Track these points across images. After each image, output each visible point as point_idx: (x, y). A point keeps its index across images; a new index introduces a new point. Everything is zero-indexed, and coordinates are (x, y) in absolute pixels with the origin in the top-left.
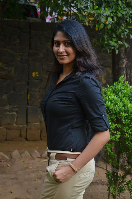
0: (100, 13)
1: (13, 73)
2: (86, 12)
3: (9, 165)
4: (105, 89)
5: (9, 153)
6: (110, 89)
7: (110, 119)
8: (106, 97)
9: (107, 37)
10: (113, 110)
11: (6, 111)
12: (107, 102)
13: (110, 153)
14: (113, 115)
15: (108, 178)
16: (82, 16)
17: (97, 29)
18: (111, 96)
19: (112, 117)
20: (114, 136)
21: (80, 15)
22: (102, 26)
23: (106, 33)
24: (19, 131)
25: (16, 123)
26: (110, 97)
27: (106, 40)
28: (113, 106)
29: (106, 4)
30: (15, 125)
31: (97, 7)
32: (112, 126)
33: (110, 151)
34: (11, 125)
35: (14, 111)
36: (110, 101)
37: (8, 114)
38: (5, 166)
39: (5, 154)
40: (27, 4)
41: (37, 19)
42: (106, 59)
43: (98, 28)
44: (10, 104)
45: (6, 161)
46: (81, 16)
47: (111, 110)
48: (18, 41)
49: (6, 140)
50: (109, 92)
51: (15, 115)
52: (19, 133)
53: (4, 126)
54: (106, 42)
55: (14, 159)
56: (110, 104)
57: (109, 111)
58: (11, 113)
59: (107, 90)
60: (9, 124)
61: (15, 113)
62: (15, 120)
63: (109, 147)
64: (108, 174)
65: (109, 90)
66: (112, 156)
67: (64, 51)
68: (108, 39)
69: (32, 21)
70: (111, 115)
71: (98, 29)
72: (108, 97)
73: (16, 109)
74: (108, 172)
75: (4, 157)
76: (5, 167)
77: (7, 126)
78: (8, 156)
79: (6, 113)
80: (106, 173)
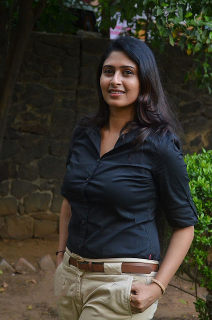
0: (196, 25)
1: (48, 125)
2: (171, 23)
3: (34, 281)
4: (199, 155)
5: (36, 260)
6: (207, 156)
7: (202, 208)
8: (198, 170)
9: (208, 65)
10: (209, 192)
11: (36, 187)
12: (199, 178)
13: (202, 268)
14: (209, 202)
15: (200, 311)
16: (163, 28)
17: (189, 52)
18: (207, 168)
19: (206, 204)
20: (209, 238)
21: (159, 28)
22: (198, 47)
23: (207, 60)
24: (56, 223)
25: (51, 210)
26: (204, 170)
27: (206, 71)
28: (208, 185)
29: (207, 10)
30: (49, 212)
31: (191, 14)
32: (206, 219)
33: (202, 263)
34: (42, 213)
35: (48, 189)
36: (205, 176)
37: (38, 193)
38: (27, 281)
39: (29, 261)
40: (79, 7)
41: (93, 34)
42: (210, 105)
43: (192, 50)
44: (42, 177)
45: (31, 273)
46: (161, 29)
47: (204, 193)
48: (60, 70)
49: (33, 237)
50: (204, 161)
51: (50, 195)
52: (56, 226)
53: (30, 214)
54: (206, 75)
55: (43, 270)
56: (203, 182)
57: (201, 194)
58: (42, 193)
59: (202, 157)
60: (39, 210)
61: (50, 192)
62: (50, 204)
63: (200, 257)
64: (199, 303)
65: (204, 157)
66: (206, 272)
67: (120, 83)
68: (210, 69)
69: (84, 37)
70: (205, 201)
71: (192, 53)
72: (201, 169)
73: (52, 186)
74: (199, 300)
75: (27, 266)
76: (27, 284)
77: (35, 214)
78: (34, 266)
79: (36, 192)
80: (196, 302)
